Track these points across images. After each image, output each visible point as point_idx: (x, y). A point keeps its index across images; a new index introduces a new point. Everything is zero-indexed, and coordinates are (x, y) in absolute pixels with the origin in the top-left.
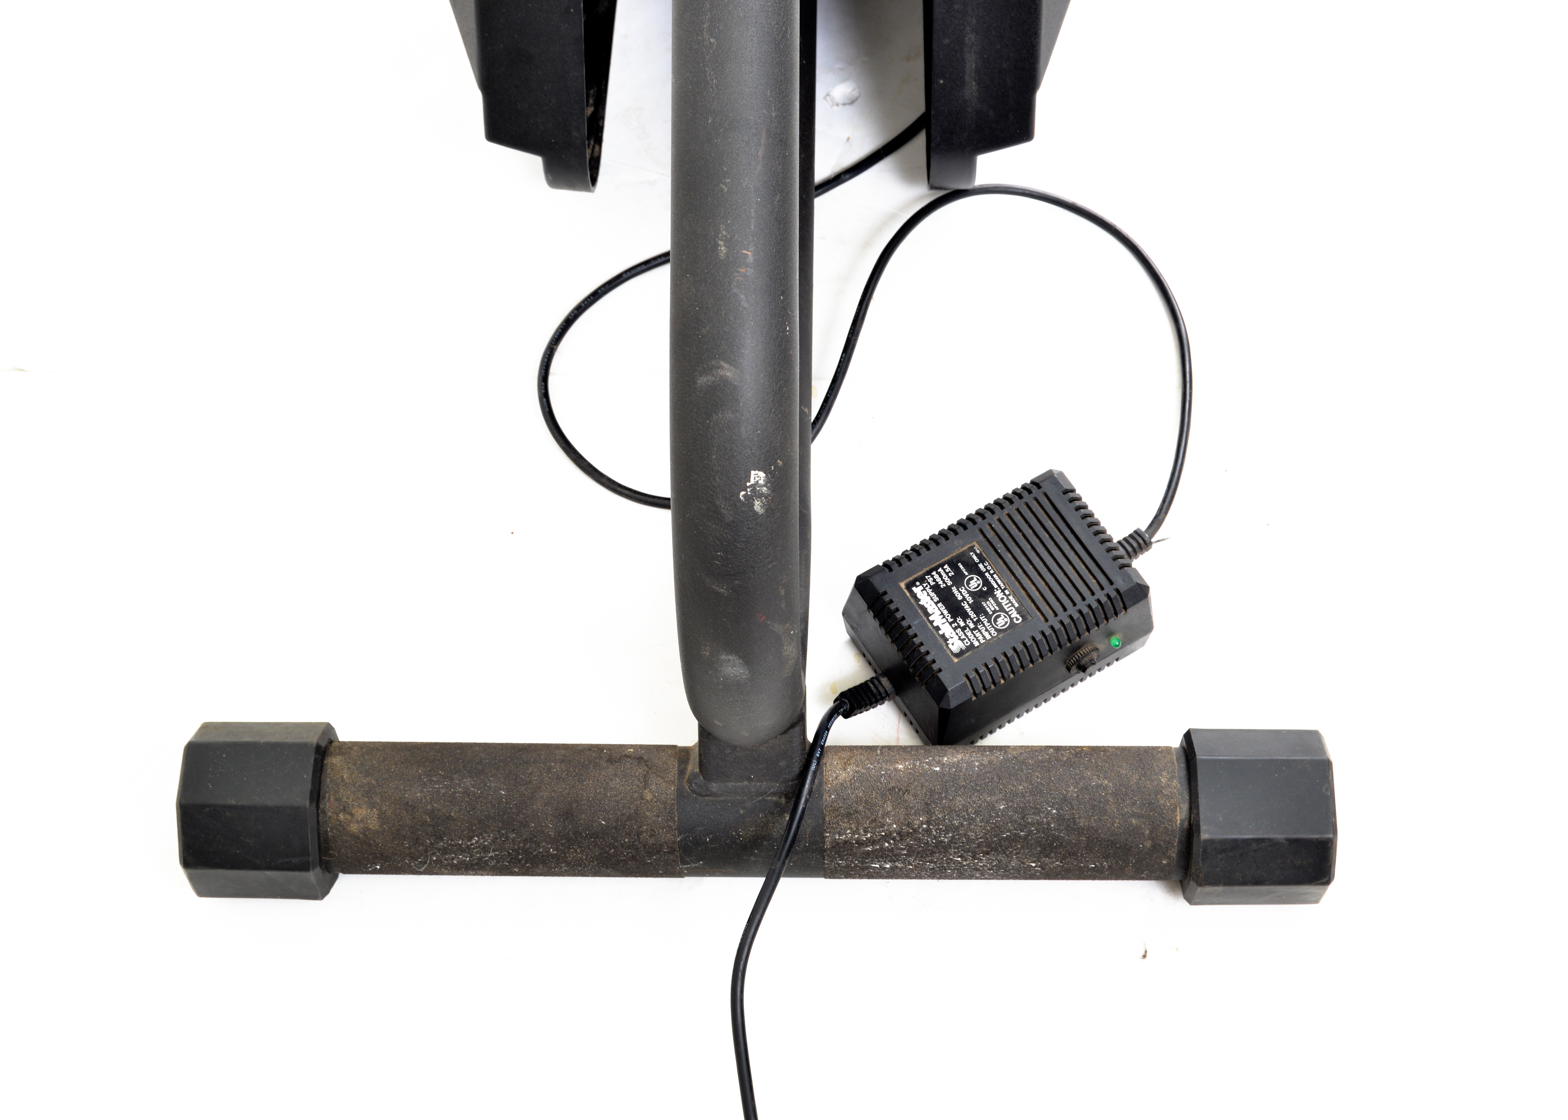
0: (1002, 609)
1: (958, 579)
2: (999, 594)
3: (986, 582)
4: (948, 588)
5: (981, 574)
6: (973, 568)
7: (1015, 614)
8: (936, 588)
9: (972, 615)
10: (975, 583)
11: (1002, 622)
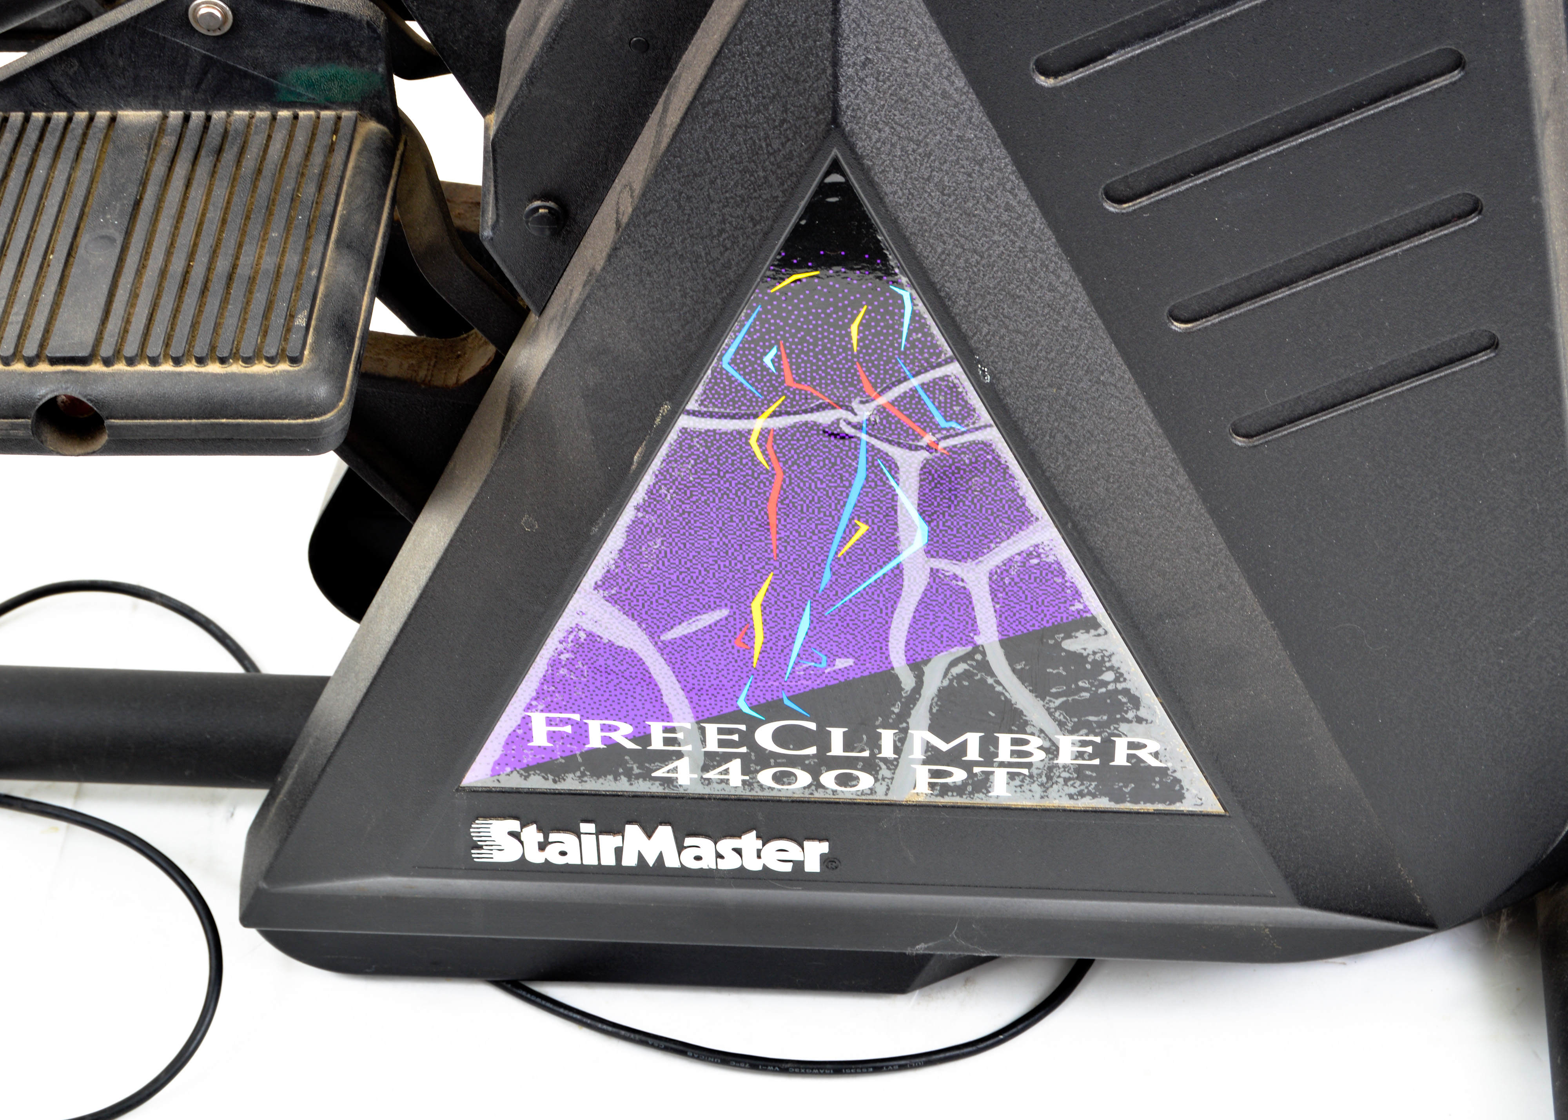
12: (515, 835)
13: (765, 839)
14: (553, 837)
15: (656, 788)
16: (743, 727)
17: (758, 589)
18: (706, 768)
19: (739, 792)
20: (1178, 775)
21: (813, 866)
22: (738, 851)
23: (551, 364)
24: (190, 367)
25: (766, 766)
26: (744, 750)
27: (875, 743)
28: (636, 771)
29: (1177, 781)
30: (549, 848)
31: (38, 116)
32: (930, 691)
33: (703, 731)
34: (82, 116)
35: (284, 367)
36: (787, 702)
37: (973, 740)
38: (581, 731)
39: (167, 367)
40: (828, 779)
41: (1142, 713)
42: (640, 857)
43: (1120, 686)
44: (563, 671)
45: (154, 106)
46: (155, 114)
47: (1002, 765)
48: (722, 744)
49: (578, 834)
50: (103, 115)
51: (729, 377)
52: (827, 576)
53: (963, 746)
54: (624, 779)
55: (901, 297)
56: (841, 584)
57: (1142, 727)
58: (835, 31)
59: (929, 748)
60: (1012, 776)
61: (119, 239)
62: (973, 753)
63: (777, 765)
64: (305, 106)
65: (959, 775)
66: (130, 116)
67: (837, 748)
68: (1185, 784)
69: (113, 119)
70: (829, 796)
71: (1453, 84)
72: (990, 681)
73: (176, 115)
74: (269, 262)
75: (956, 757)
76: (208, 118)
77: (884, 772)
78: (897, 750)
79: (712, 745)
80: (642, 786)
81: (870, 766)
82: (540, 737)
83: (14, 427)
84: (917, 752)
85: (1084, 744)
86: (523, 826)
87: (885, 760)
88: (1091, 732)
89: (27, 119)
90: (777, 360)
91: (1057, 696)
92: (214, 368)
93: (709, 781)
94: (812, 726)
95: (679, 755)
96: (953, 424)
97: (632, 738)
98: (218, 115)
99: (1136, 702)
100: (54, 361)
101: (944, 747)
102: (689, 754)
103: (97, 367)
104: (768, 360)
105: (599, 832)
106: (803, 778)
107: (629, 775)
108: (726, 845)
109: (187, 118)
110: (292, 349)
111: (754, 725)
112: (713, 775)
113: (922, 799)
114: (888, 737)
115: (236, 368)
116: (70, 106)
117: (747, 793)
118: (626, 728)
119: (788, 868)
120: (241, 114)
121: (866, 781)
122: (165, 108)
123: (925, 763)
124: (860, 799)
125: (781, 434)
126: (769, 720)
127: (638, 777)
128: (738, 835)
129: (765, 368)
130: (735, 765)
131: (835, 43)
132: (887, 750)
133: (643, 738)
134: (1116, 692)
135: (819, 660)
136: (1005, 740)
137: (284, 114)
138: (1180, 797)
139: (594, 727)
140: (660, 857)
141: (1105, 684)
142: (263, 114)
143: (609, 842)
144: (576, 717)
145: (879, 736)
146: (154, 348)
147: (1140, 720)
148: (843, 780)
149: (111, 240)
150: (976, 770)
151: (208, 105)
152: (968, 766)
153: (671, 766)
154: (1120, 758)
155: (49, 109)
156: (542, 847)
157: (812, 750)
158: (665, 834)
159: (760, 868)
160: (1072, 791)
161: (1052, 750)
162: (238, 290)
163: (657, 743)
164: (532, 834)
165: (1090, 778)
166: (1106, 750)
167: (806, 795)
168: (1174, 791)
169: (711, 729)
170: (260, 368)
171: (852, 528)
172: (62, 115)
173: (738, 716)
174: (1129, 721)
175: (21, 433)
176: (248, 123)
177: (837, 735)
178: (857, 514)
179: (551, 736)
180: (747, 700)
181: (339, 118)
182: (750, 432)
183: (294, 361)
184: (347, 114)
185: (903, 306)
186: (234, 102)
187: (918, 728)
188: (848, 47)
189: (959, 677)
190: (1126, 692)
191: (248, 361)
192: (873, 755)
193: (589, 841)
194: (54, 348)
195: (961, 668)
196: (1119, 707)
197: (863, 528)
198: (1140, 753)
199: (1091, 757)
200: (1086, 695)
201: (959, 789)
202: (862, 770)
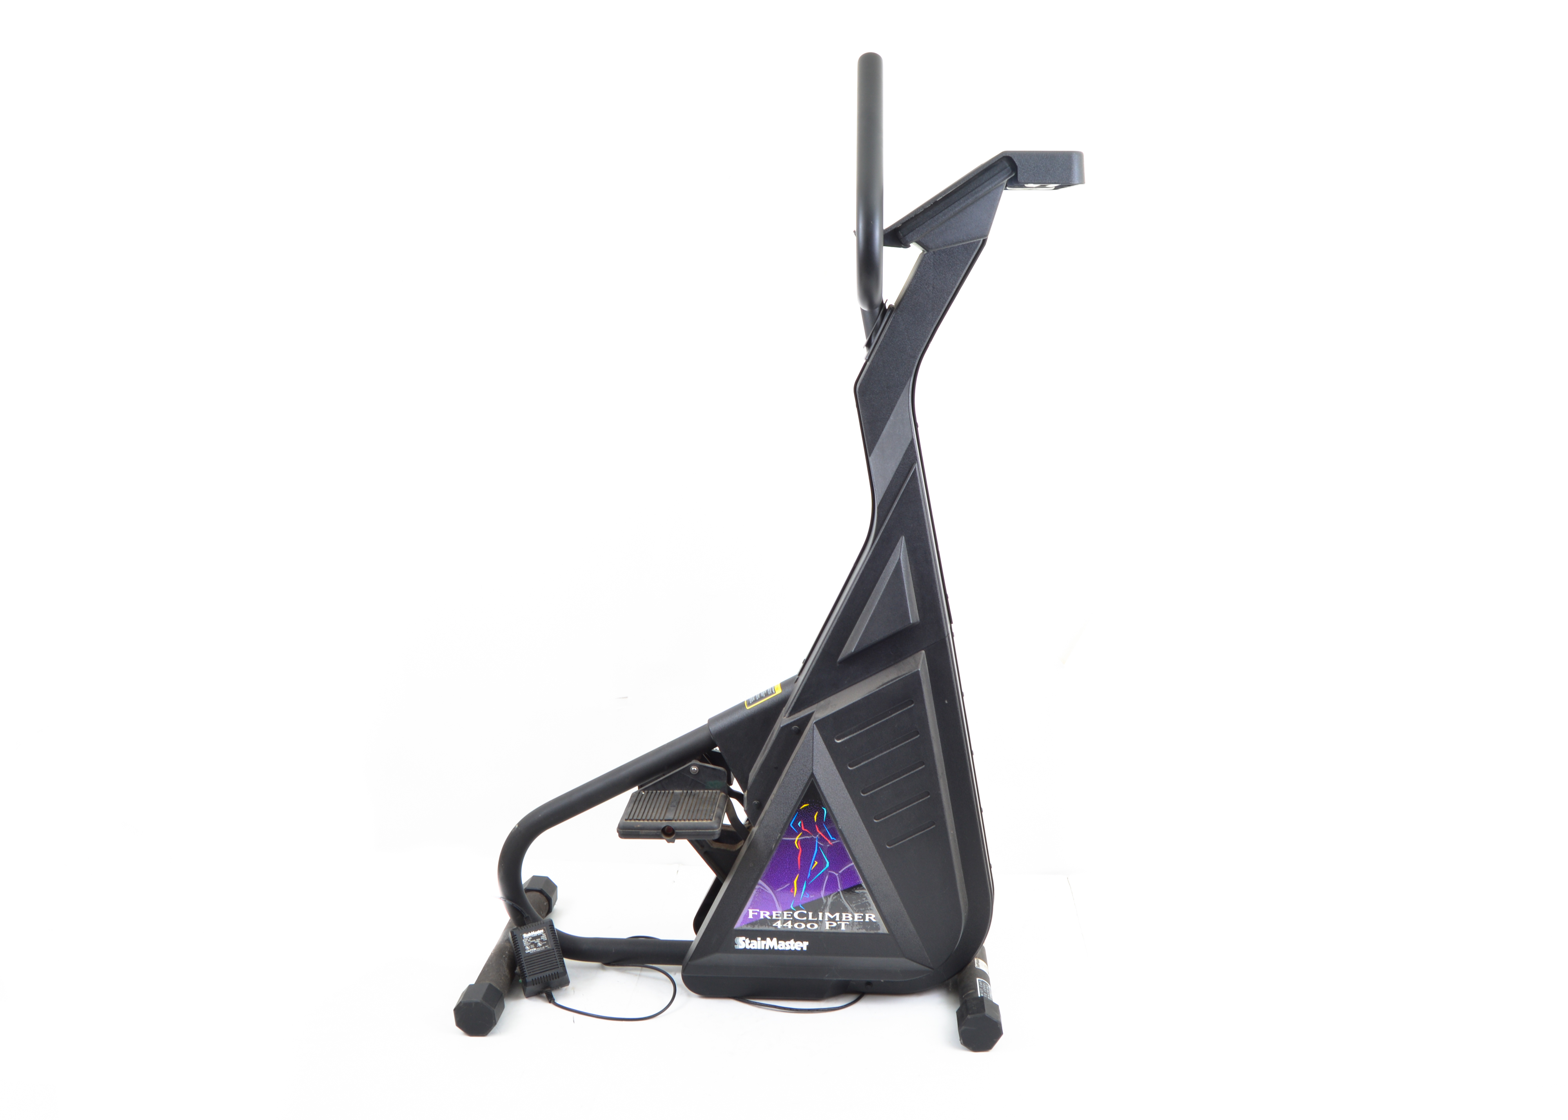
0: (530, 949)
1: (542, 941)
2: (535, 949)
3: (539, 947)
4: (540, 938)
5: (542, 946)
6: (544, 945)
7: (528, 951)
8: (541, 935)
9: (532, 941)
10: (540, 944)
11: (527, 948)
12: (744, 941)
13: (795, 941)
14: (752, 941)
15: (773, 929)
16: (791, 913)
17: (795, 877)
18: (784, 923)
19: (790, 930)
20: (879, 923)
21: (805, 949)
22: (790, 945)
23: (757, 830)
24: (691, 821)
25: (796, 922)
26: (791, 918)
27: (818, 917)
28: (770, 924)
29: (878, 925)
30: (751, 944)
31: (659, 792)
32: (829, 903)
33: (783, 913)
34: (667, 791)
35: (709, 821)
36: (801, 906)
37: (837, 915)
38: (759, 913)
39: (687, 821)
40: (808, 926)
41: (871, 908)
42: (770, 947)
43: (867, 901)
44: (756, 899)
45: (681, 790)
46: (681, 791)
47: (844, 921)
48: (788, 917)
49: (757, 940)
50: (671, 791)
51: (792, 828)
52: (809, 875)
53: (835, 917)
54: (767, 926)
55: (824, 810)
56: (813, 875)
57: (871, 911)
58: (813, 756)
59: (829, 917)
60: (845, 924)
61: (676, 806)
62: (838, 919)
63: (798, 922)
64: (710, 789)
65: (835, 924)
66: (676, 791)
67: (810, 918)
68: (880, 926)
69: (673, 792)
70: (808, 930)
71: (923, 768)
72: (841, 900)
73: (685, 791)
74: (705, 808)
75: (834, 920)
76: (691, 792)
77: (820, 924)
78: (823, 918)
79: (785, 918)
80: (771, 928)
81: (817, 922)
82: (751, 916)
83: (658, 832)
84: (826, 919)
85: (860, 916)
86: (746, 938)
87: (820, 921)
88: (861, 913)
89: (656, 792)
90: (801, 824)
91: (854, 903)
92: (696, 821)
93: (784, 927)
94: (805, 912)
95: (778, 920)
96: (834, 838)
97: (769, 916)
98: (693, 791)
99: (870, 905)
100: (666, 820)
101: (832, 917)
102: (780, 920)
103: (674, 822)
104: (799, 824)
105: (761, 940)
106: (803, 926)
107: (768, 925)
108: (788, 943)
109: (687, 792)
110: (711, 817)
111: (794, 912)
112: (785, 925)
113: (827, 931)
114: (820, 914)
115: (700, 821)
116: (665, 790)
117: (792, 930)
118: (768, 913)
119: (800, 949)
120: (698, 791)
121: (816, 926)
122: (683, 790)
123: (828, 921)
124: (815, 931)
125: (801, 840)
126: (797, 910)
127: (770, 926)
128: (789, 940)
129: (798, 826)
130: (790, 922)
131: (813, 757)
132: (820, 918)
133: (771, 916)
134: (866, 902)
135: (807, 896)
136: (844, 915)
137: (706, 791)
138: (879, 929)
139: (762, 912)
140: (774, 947)
141: (864, 900)
142: (702, 791)
143: (764, 942)
144: (758, 910)
145: (819, 914)
146: (685, 818)
147: (871, 909)
148: (812, 926)
149: (674, 806)
150: (838, 923)
151: (692, 789)
152: (836, 922)
153: (776, 923)
154: (867, 920)
155: (661, 790)
156: (749, 944)
157: (805, 918)
158: (775, 940)
159: (794, 949)
160: (858, 928)
161: (853, 917)
162: (699, 812)
163: (774, 917)
164: (747, 941)
165: (861, 925)
166: (864, 917)
167: (804, 930)
168: (878, 928)
169: (785, 913)
170: (705, 821)
171: (814, 863)
172: (663, 791)
173: (791, 910)
174: (868, 910)
175: (658, 833)
176: (699, 793)
177: (810, 914)
178: (815, 860)
179: (753, 915)
180: (793, 906)
181: (716, 792)
182: (795, 840)
183: (711, 820)
184: (718, 791)
185: (824, 812)
186: (696, 789)
187: (827, 912)
188: (815, 758)
189: (835, 899)
190: (868, 902)
191: (702, 820)
192: (818, 919)
193: (759, 942)
194: (666, 818)
195: (835, 897)
196: (866, 906)
197: (816, 863)
198: (870, 918)
199: (861, 919)
200: (860, 903)
201: (835, 928)
202: (816, 923)
